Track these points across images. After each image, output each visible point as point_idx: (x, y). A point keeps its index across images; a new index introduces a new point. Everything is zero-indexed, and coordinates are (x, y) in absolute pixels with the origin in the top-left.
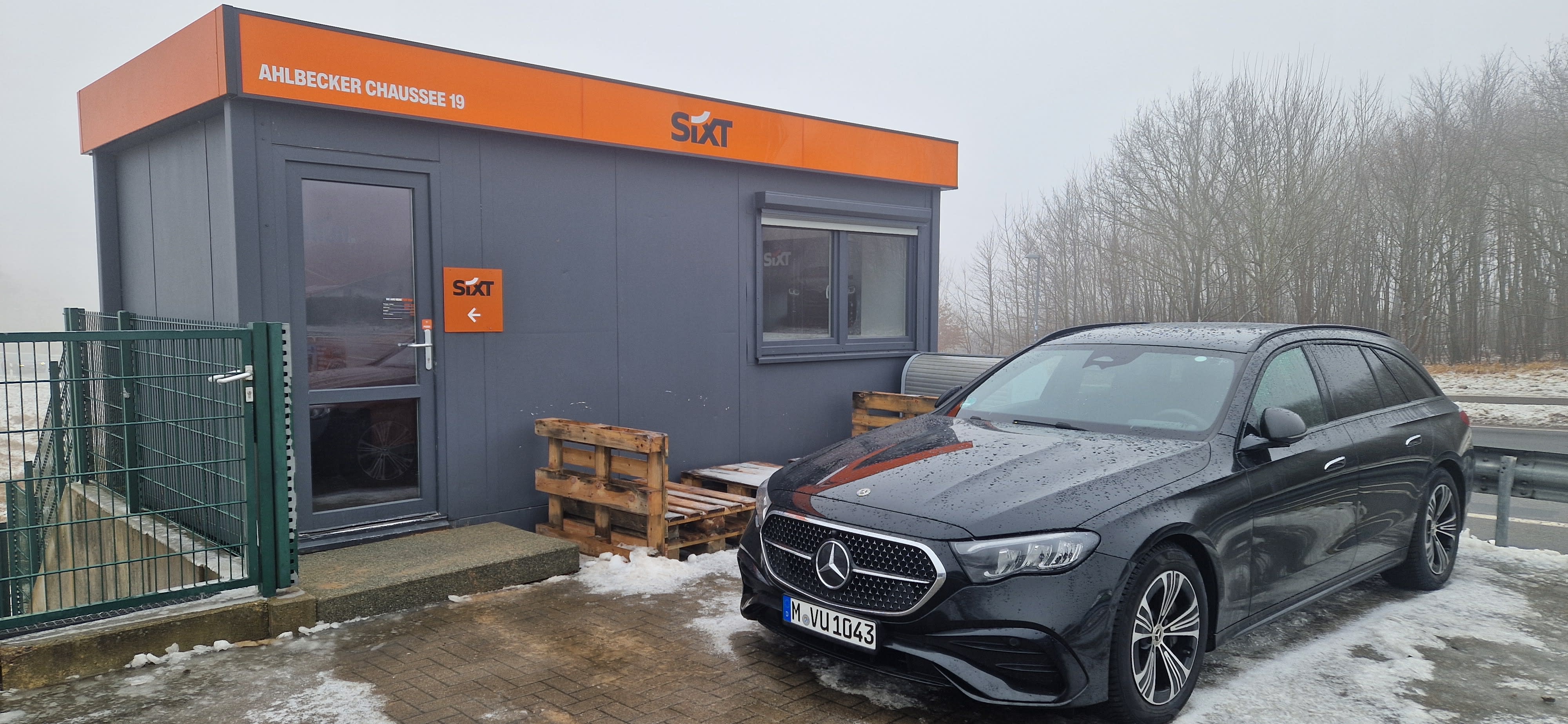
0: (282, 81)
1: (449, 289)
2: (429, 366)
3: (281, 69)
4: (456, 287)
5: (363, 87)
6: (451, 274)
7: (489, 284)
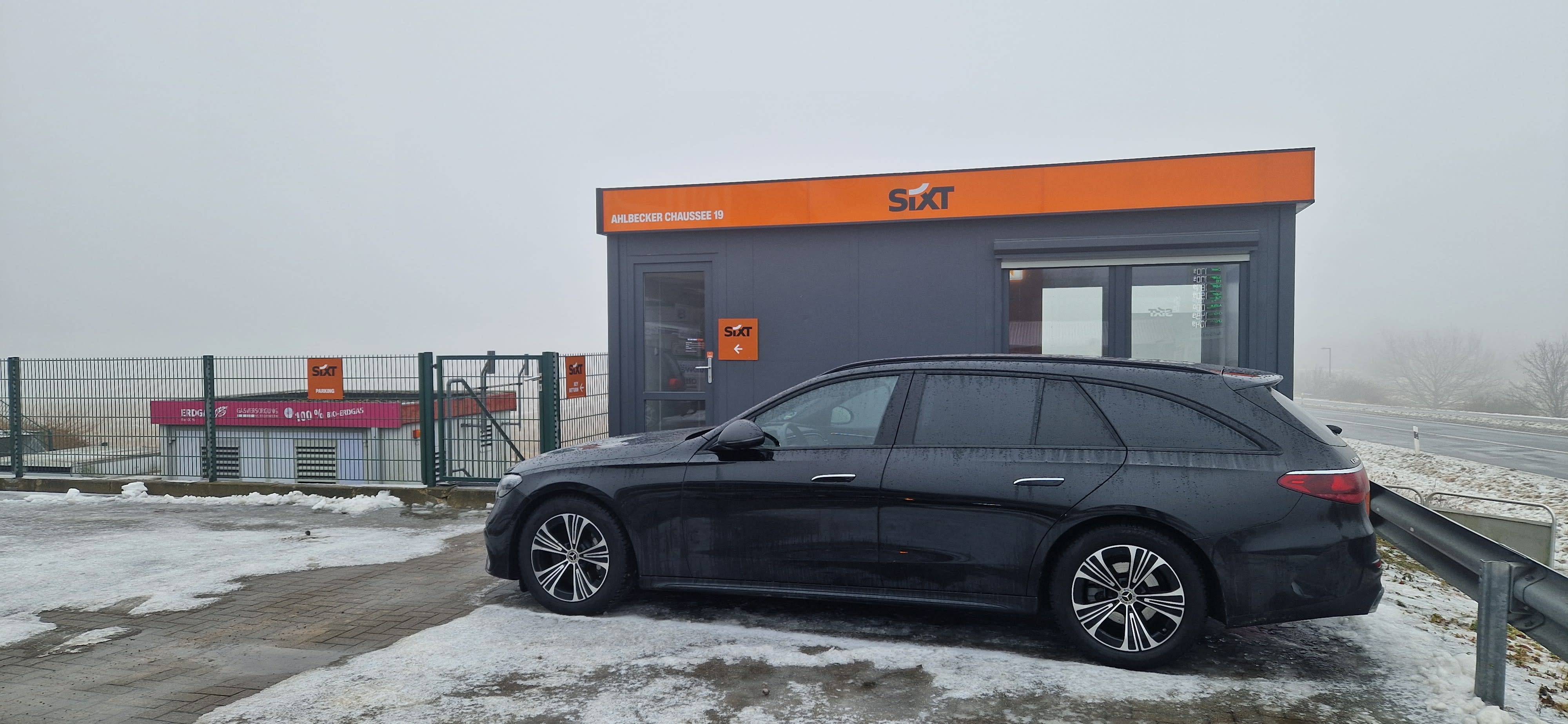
0: (622, 222)
1: (722, 332)
2: (710, 381)
3: (622, 215)
5: (663, 217)
6: (723, 323)
7: (748, 328)
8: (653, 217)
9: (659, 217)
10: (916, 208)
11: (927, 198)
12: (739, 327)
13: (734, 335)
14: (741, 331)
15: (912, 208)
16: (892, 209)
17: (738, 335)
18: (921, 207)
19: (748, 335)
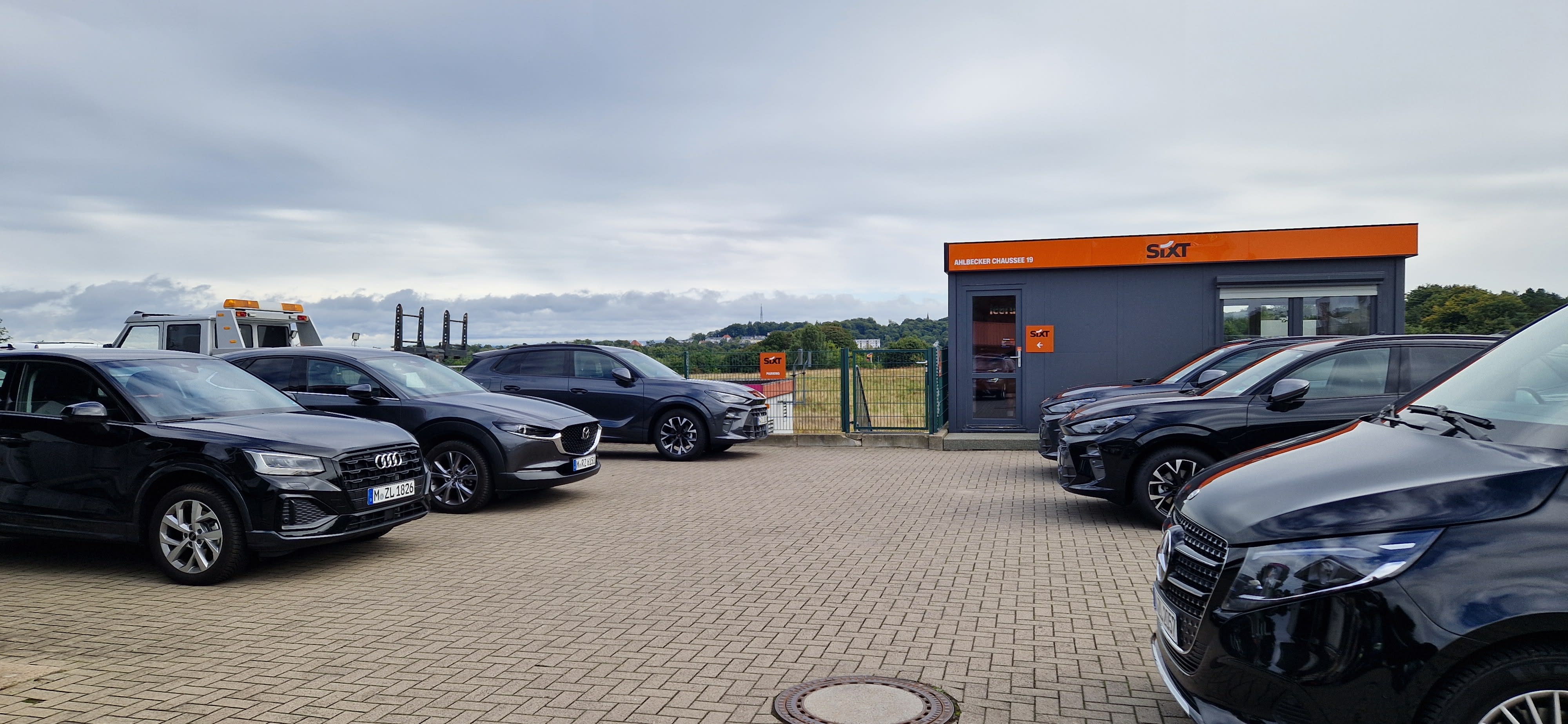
0: (962, 264)
1: (1028, 334)
2: (1019, 366)
3: (962, 260)
4: (1031, 333)
5: (991, 261)
6: (1029, 329)
7: (1047, 332)
8: (984, 261)
9: (988, 261)
10: (1165, 255)
11: (1172, 250)
12: (1041, 331)
13: (1037, 336)
14: (1042, 334)
15: (1162, 256)
16: (1149, 256)
17: (1040, 336)
18: (1168, 256)
19: (1047, 336)
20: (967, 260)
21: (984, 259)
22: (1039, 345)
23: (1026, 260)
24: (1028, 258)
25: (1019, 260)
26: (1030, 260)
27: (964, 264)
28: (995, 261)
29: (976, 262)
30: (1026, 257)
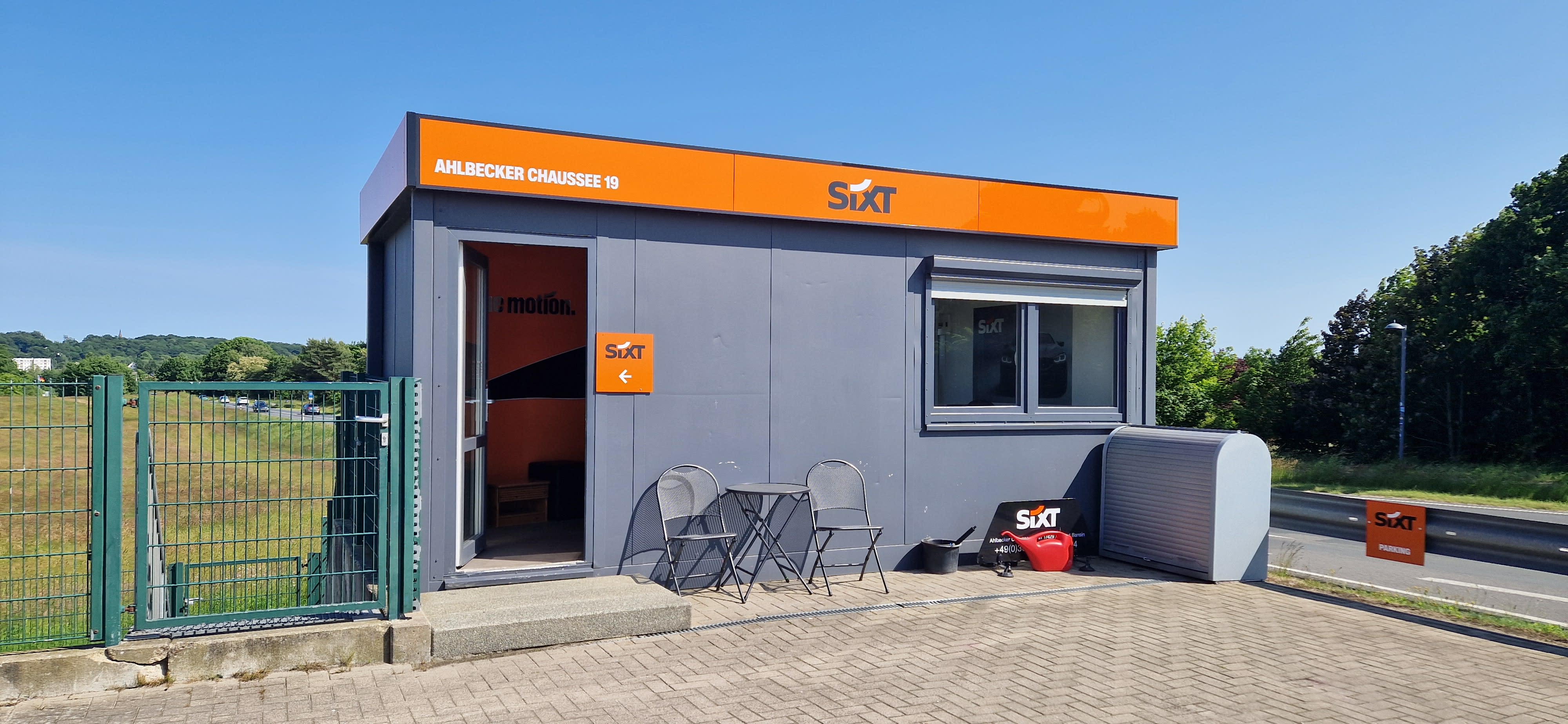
0: (454, 173)
1: (602, 352)
3: (454, 162)
5: (526, 175)
6: (604, 338)
7: (640, 347)
8: (508, 172)
9: (518, 173)
10: (857, 208)
11: (869, 196)
12: (627, 345)
13: (620, 357)
14: (629, 351)
15: (853, 208)
16: (831, 205)
17: (625, 357)
18: (863, 208)
19: (640, 357)
20: (468, 164)
21: (508, 168)
22: (622, 376)
23: (603, 183)
24: (607, 179)
25: (588, 180)
26: (613, 182)
27: (460, 173)
28: (534, 175)
29: (491, 171)
30: (603, 177)
